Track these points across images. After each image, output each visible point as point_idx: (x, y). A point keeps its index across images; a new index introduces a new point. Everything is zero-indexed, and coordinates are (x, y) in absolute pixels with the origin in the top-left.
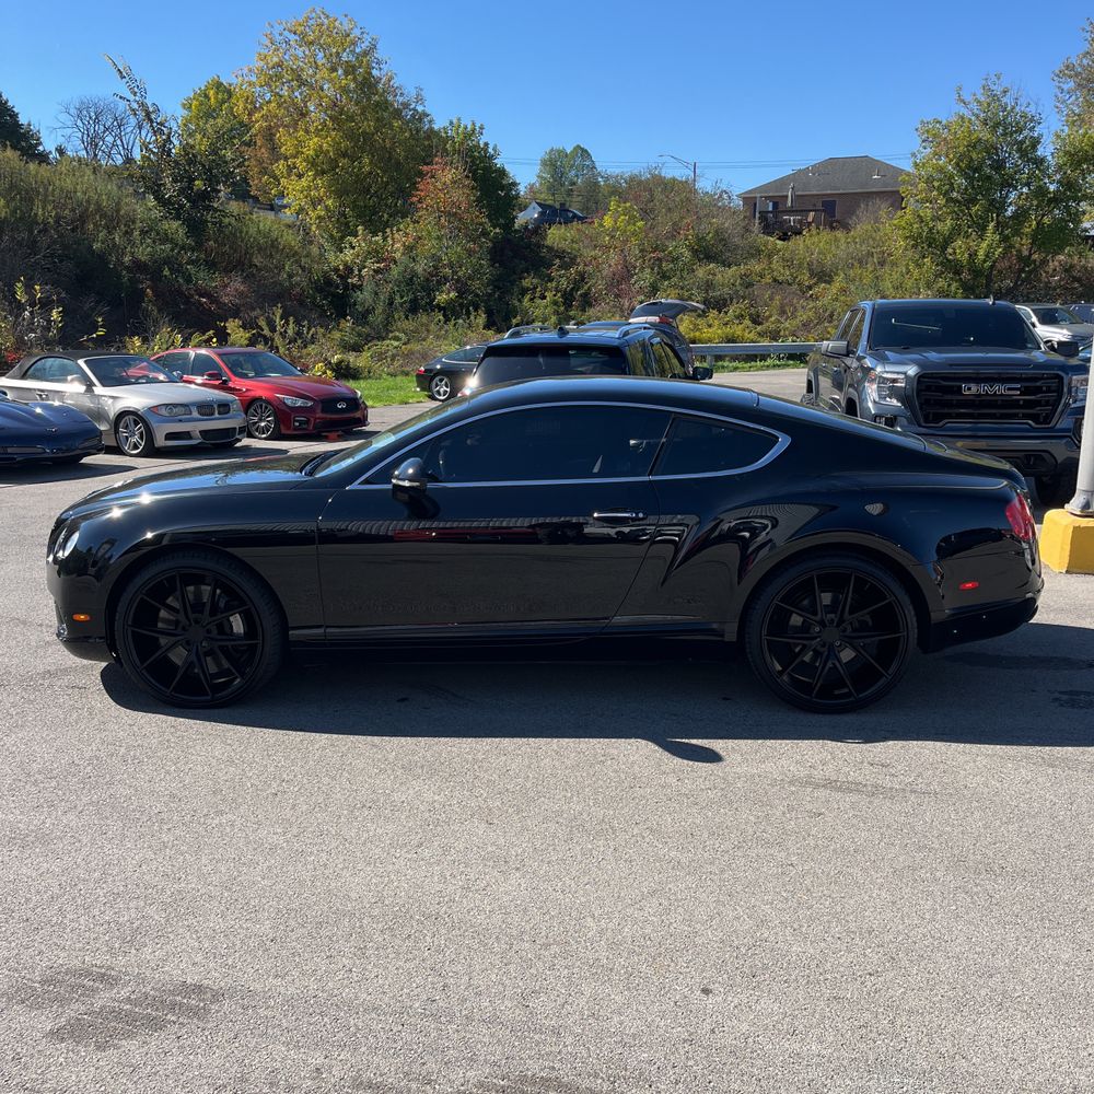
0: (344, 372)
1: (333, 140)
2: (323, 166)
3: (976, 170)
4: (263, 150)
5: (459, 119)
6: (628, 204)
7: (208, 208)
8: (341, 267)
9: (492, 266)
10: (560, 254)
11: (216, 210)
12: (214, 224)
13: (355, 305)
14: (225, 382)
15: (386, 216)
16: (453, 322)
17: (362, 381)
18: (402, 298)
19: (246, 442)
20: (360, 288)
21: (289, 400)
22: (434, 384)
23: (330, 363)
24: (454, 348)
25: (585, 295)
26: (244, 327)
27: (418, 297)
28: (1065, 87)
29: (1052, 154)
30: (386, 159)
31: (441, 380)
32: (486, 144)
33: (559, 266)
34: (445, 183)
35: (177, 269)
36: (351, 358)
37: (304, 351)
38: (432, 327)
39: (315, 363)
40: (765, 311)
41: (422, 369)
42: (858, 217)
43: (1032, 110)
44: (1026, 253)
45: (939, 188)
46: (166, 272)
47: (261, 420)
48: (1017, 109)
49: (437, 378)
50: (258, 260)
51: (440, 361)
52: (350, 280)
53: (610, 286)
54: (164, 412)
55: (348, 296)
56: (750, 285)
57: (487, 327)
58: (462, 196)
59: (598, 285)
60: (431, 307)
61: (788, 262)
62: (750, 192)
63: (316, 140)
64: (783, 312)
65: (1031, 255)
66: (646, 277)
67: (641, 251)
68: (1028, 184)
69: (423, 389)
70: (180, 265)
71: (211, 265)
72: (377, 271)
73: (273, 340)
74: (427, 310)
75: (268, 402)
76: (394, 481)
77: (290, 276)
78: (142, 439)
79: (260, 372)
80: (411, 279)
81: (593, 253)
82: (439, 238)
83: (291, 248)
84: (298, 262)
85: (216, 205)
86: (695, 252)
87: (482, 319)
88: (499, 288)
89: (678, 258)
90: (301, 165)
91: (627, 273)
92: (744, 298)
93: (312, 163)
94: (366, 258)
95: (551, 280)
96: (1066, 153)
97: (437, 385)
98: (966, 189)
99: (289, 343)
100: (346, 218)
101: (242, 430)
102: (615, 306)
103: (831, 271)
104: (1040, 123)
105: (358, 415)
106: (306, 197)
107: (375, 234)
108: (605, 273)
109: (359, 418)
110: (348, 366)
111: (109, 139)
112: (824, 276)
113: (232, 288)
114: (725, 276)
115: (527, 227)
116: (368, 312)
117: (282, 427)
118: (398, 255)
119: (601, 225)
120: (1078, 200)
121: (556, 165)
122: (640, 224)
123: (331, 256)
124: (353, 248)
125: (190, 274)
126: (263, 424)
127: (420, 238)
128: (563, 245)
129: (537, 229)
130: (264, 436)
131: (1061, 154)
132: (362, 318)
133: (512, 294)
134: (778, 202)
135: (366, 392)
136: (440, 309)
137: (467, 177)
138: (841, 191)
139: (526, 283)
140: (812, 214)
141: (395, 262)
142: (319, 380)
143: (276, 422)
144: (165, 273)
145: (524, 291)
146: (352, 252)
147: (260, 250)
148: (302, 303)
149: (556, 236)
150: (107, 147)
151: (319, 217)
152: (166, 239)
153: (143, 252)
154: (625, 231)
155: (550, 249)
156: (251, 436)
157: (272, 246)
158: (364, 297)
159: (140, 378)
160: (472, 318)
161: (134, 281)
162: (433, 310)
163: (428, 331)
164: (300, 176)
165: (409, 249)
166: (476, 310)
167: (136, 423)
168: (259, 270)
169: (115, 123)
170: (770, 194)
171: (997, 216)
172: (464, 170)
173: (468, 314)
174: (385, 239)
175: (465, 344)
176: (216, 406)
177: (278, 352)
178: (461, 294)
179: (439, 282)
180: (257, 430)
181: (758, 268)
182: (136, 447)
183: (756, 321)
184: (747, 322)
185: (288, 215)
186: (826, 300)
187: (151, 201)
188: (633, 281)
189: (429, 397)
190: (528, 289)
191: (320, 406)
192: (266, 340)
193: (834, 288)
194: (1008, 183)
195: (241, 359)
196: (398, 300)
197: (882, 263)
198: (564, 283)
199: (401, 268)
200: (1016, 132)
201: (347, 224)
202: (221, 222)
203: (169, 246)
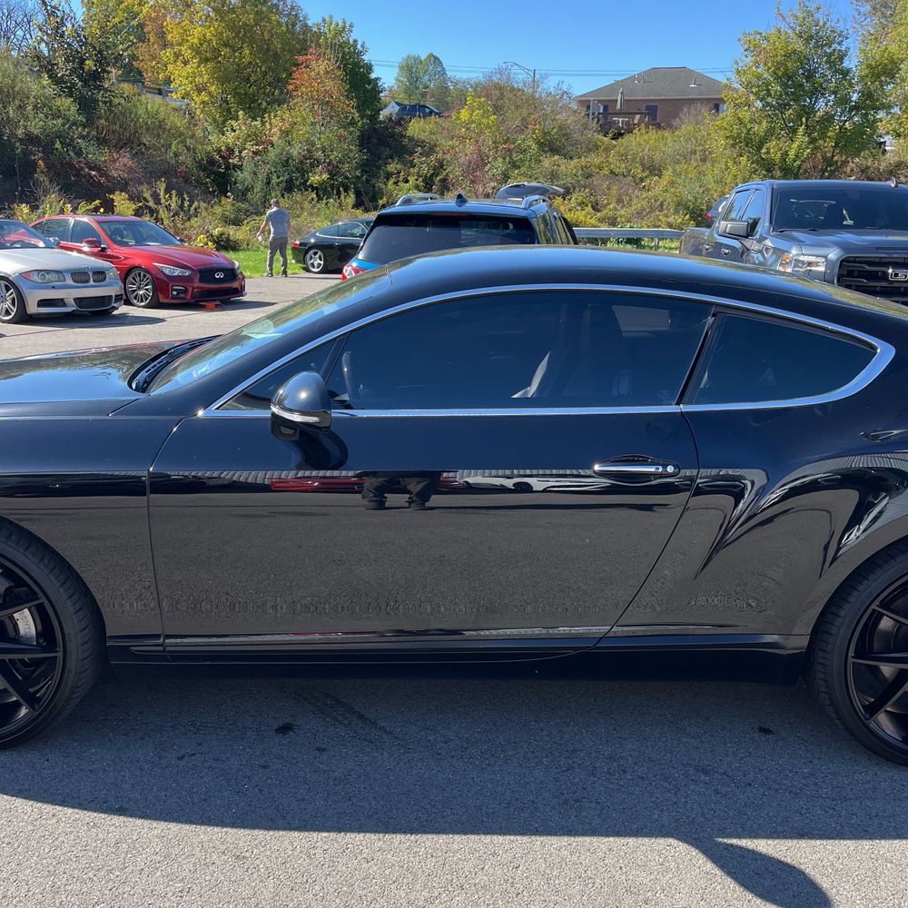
0: (225, 244)
1: (216, 29)
2: (206, 54)
3: (790, 78)
4: (156, 46)
5: (331, 17)
6: (483, 99)
7: (99, 88)
8: (223, 148)
9: (361, 151)
10: (420, 143)
11: (106, 90)
12: (105, 103)
13: (235, 183)
14: (103, 249)
15: (264, 104)
16: (324, 201)
17: (241, 253)
18: (278, 178)
19: (123, 309)
20: (240, 167)
21: (168, 270)
22: (308, 256)
23: (212, 236)
24: (326, 224)
25: (444, 180)
26: (131, 198)
27: (293, 178)
28: (862, 10)
29: (856, 66)
30: (266, 51)
31: (315, 254)
32: (355, 41)
33: (420, 154)
34: (319, 73)
35: (69, 144)
36: (232, 232)
37: (187, 224)
38: (306, 205)
39: (198, 234)
40: (603, 200)
41: (298, 242)
42: (680, 118)
43: (840, 27)
44: (829, 155)
45: (756, 94)
46: (58, 145)
47: (139, 288)
48: (828, 24)
49: (312, 252)
50: (146, 139)
51: (313, 235)
52: (231, 161)
53: (465, 173)
54: (36, 278)
55: (229, 175)
56: (589, 176)
57: (356, 206)
58: (334, 86)
59: (454, 172)
60: (305, 186)
61: (623, 157)
62: (584, 95)
63: (200, 29)
64: (619, 201)
65: (833, 156)
66: (499, 166)
67: (494, 142)
68: (835, 93)
69: (298, 262)
70: (72, 140)
71: (102, 142)
72: (255, 153)
73: (158, 212)
74: (301, 190)
75: (147, 271)
76: (275, 409)
77: (176, 155)
78: (13, 304)
79: (140, 240)
80: (287, 161)
81: (451, 143)
82: (313, 124)
83: (177, 128)
84: (183, 142)
85: (106, 86)
86: (541, 145)
87: (351, 199)
88: (366, 172)
89: (525, 151)
90: (187, 53)
91: (482, 161)
92: (585, 187)
93: (197, 51)
94: (246, 141)
95: (414, 166)
96: (869, 66)
97: (311, 258)
98: (781, 95)
99: (174, 216)
100: (228, 104)
101: (118, 298)
102: (470, 191)
103: (660, 165)
104: (847, 38)
105: (235, 285)
106: (192, 83)
107: (254, 119)
108: (462, 160)
109: (237, 289)
110: (228, 239)
111: (20, 33)
112: (655, 170)
113: (121, 164)
114: (568, 167)
115: (391, 118)
116: (247, 190)
117: (161, 296)
118: (275, 139)
119: (458, 118)
120: (877, 109)
121: (411, 70)
122: (493, 117)
123: (213, 138)
124: (235, 131)
125: (80, 149)
126: (141, 292)
127: (295, 124)
128: (422, 137)
129: (400, 121)
130: (142, 304)
131: (864, 66)
132: (243, 195)
133: (379, 178)
134: (608, 106)
135: (245, 263)
136: (313, 188)
137: (339, 68)
138: (663, 98)
139: (392, 167)
140: (638, 117)
141: (273, 145)
142: (201, 251)
143: (155, 290)
144: (56, 146)
145: (388, 176)
146: (233, 134)
147: (148, 129)
148: (187, 181)
149: (416, 128)
150: (18, 40)
151: (203, 102)
152: (58, 114)
153: (36, 126)
154: (479, 124)
155: (411, 139)
156: (128, 303)
157: (160, 127)
158: (243, 177)
159: (15, 242)
160: (342, 197)
161: (26, 153)
162: (306, 190)
163: (302, 208)
164: (186, 63)
165: (286, 133)
166: (346, 191)
167: (8, 289)
168: (148, 149)
169: (25, 19)
170: (601, 98)
171: (807, 120)
172: (337, 61)
173: (339, 193)
174: (263, 123)
175: (336, 221)
176: (91, 274)
177: (162, 223)
178: (332, 175)
179: (312, 165)
180: (135, 298)
181: (597, 161)
182: (7, 313)
183: (596, 208)
184: (589, 208)
185: (175, 99)
186: (657, 191)
187: (46, 80)
188: (486, 169)
189: (304, 269)
190: (392, 174)
191: (198, 275)
192: (152, 212)
193: (664, 182)
194: (818, 91)
195: (122, 227)
196: (275, 180)
197: (704, 160)
198: (425, 170)
199: (277, 151)
200: (826, 45)
201: (229, 110)
202: (111, 101)
203: (60, 121)
